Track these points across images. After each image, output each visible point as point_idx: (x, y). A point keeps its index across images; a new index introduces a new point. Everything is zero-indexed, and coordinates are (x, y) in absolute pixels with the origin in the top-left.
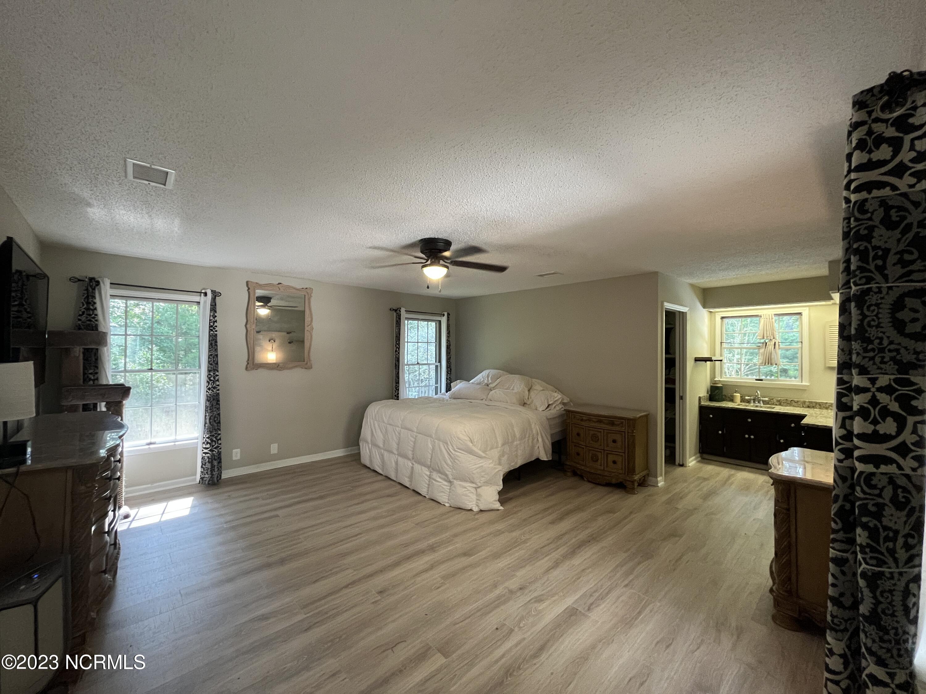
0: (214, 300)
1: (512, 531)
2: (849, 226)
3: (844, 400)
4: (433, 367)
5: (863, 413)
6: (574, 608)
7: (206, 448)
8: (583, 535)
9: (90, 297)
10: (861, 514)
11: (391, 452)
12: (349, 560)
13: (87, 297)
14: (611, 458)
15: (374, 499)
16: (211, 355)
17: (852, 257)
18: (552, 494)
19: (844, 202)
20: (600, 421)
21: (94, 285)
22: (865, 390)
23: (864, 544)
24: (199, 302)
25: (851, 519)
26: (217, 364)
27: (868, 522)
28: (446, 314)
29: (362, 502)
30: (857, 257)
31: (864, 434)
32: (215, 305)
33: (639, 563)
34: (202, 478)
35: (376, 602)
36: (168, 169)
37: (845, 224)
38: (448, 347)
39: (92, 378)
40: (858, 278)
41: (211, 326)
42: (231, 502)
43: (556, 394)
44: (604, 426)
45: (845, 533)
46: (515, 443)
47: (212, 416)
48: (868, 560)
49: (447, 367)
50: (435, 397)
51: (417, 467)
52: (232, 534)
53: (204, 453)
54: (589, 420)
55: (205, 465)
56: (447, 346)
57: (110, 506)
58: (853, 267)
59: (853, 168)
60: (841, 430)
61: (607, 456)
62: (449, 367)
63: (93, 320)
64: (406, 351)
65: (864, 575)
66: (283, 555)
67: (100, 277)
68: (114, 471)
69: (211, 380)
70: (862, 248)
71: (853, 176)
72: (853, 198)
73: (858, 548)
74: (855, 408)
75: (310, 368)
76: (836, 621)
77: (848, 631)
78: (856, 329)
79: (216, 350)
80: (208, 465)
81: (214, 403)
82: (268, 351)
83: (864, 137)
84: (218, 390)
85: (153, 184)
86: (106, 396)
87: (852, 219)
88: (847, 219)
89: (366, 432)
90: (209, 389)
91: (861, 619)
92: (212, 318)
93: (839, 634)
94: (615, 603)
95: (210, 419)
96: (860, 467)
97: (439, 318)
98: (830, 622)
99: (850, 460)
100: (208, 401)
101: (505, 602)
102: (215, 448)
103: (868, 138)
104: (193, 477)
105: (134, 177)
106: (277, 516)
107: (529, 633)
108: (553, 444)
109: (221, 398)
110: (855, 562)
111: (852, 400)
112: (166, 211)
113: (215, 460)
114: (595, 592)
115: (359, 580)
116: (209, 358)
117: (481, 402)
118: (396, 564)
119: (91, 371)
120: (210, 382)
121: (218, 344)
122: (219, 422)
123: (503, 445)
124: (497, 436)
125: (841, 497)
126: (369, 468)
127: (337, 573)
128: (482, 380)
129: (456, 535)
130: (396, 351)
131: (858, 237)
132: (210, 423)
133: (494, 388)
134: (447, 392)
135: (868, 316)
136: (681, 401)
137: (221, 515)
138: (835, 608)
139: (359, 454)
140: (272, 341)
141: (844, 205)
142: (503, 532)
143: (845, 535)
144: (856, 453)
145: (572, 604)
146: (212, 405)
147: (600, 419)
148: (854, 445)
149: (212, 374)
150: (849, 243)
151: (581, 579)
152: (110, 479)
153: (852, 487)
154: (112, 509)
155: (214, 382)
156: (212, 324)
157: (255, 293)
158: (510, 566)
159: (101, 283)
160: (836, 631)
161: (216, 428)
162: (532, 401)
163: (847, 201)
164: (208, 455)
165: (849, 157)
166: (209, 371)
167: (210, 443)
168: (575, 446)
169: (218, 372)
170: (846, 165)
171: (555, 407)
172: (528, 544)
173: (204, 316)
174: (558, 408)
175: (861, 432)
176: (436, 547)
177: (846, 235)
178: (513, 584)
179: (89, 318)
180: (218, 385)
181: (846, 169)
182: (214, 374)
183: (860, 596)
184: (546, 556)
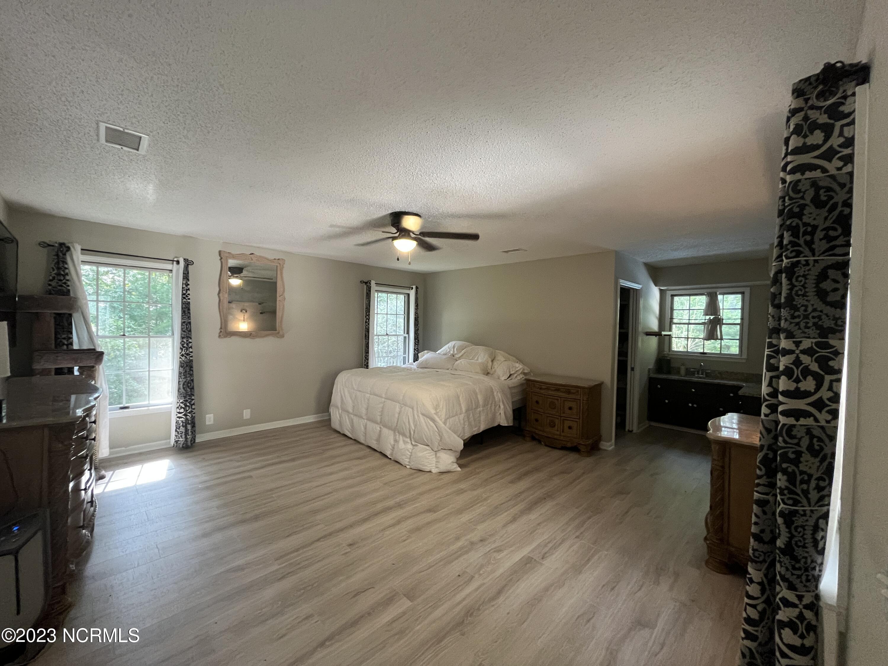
0: (186, 268)
1: (475, 490)
2: (784, 205)
3: (772, 361)
4: (401, 339)
5: (788, 373)
6: (529, 557)
7: (180, 413)
8: (539, 493)
9: (61, 263)
10: (783, 461)
11: (361, 417)
12: (319, 517)
13: (58, 263)
14: (567, 424)
15: (345, 461)
16: (184, 322)
17: (785, 233)
18: (513, 456)
19: (780, 182)
20: (558, 390)
21: (65, 250)
22: (789, 352)
23: (783, 487)
24: (171, 270)
25: (773, 466)
26: (190, 331)
27: (787, 468)
28: (414, 287)
29: (332, 464)
30: (790, 232)
31: (788, 391)
32: (188, 273)
33: (589, 518)
34: (176, 442)
35: (346, 553)
36: (142, 133)
37: (781, 203)
38: (416, 320)
39: (66, 343)
40: (789, 251)
41: (184, 294)
42: (206, 463)
43: (517, 365)
44: (561, 394)
45: (768, 477)
46: (479, 409)
47: (185, 382)
48: (786, 501)
49: (415, 339)
50: (404, 366)
51: (385, 431)
52: (207, 494)
53: (178, 417)
54: (548, 389)
55: (179, 429)
56: (415, 318)
57: (86, 465)
58: (785, 242)
59: (789, 151)
60: (769, 388)
61: (563, 422)
62: (416, 338)
63: (64, 285)
64: (375, 323)
65: (782, 514)
66: (257, 512)
67: (69, 243)
68: (90, 432)
69: (184, 347)
70: (794, 224)
71: (789, 158)
72: (789, 178)
73: (778, 491)
74: (782, 368)
75: (282, 336)
76: (757, 554)
77: (766, 562)
78: (785, 298)
79: (189, 318)
80: (182, 429)
81: (188, 369)
82: (240, 320)
83: (800, 123)
84: (192, 357)
85: (125, 148)
86: (79, 361)
87: (787, 198)
88: (783, 198)
89: (336, 398)
90: (182, 355)
91: (777, 551)
92: (184, 286)
93: (759, 564)
94: (566, 552)
95: (184, 384)
96: (782, 420)
97: (407, 291)
98: (751, 555)
99: (775, 414)
100: (182, 367)
101: (467, 552)
102: (189, 413)
103: (804, 123)
104: (168, 441)
105: (107, 141)
106: (251, 477)
107: (488, 579)
108: (514, 411)
109: (194, 365)
110: (775, 504)
111: (779, 361)
112: (138, 177)
113: (189, 424)
114: (549, 542)
115: (330, 534)
116: (182, 325)
117: (447, 371)
118: (365, 520)
119: (64, 336)
120: (184, 349)
121: (191, 311)
122: (193, 388)
123: (467, 410)
124: (461, 402)
125: (765, 448)
126: (339, 432)
127: (309, 528)
128: (448, 350)
129: (422, 494)
130: (366, 322)
131: (792, 215)
132: (184, 388)
133: (459, 358)
134: (414, 362)
135: (796, 286)
136: (632, 372)
137: (196, 476)
138: (756, 542)
139: (330, 420)
140: (244, 311)
141: (781, 186)
142: (466, 491)
143: (768, 480)
144: (780, 408)
145: (528, 553)
146: (186, 371)
147: (558, 387)
148: (779, 401)
149: (185, 340)
150: (783, 219)
151: (537, 531)
152: (87, 438)
153: (776, 438)
154: (89, 468)
155: (187, 349)
156: (184, 292)
157: (227, 264)
158: (472, 520)
159: (71, 247)
160: (756, 562)
161: (190, 393)
162: (495, 371)
163: (784, 181)
164: (182, 419)
165: (787, 141)
166: (183, 338)
167: (183, 408)
168: (534, 413)
169: (191, 339)
170: (784, 148)
171: (516, 377)
172: (489, 501)
173: (177, 284)
174: (519, 378)
175: (785, 389)
176: (403, 504)
177: (781, 213)
178: (474, 536)
179: (60, 283)
180: (192, 352)
181: (784, 152)
182: (187, 341)
183: (777, 531)
184: (505, 512)
